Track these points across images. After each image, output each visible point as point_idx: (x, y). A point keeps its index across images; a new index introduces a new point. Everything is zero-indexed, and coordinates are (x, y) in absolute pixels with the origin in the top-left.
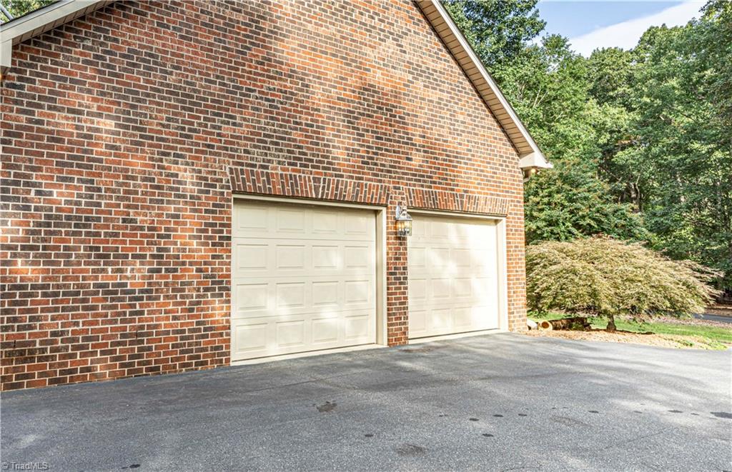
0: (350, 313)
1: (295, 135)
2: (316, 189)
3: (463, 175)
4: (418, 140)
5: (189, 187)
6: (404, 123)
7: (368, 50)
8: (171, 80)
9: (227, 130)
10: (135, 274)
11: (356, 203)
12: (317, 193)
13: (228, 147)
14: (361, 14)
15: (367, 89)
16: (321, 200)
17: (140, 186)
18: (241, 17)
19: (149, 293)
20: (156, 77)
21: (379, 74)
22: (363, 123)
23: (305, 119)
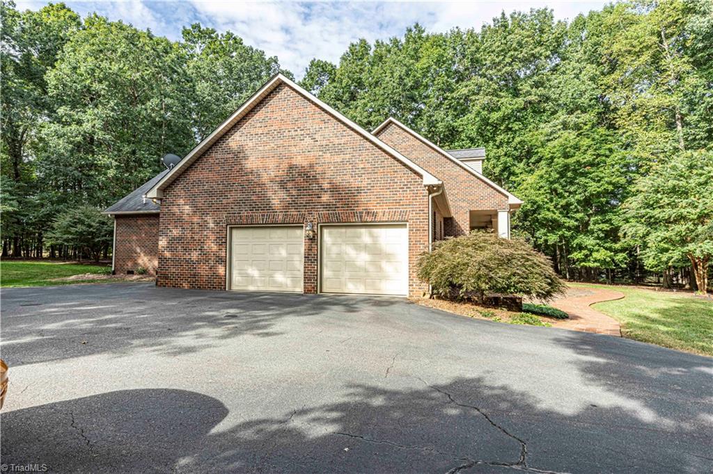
0: (290, 276)
1: (253, 198)
2: (263, 220)
3: (363, 200)
4: (326, 186)
5: (211, 224)
6: (316, 179)
7: (293, 149)
8: (205, 187)
9: (224, 201)
10: (195, 256)
11: (284, 224)
12: (263, 221)
13: (225, 208)
14: (289, 131)
15: (291, 167)
16: (266, 224)
17: (196, 226)
18: (230, 156)
19: (199, 262)
20: (201, 188)
21: (299, 157)
22: (290, 185)
23: (258, 190)
